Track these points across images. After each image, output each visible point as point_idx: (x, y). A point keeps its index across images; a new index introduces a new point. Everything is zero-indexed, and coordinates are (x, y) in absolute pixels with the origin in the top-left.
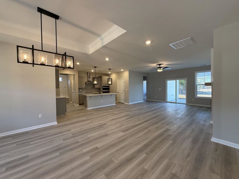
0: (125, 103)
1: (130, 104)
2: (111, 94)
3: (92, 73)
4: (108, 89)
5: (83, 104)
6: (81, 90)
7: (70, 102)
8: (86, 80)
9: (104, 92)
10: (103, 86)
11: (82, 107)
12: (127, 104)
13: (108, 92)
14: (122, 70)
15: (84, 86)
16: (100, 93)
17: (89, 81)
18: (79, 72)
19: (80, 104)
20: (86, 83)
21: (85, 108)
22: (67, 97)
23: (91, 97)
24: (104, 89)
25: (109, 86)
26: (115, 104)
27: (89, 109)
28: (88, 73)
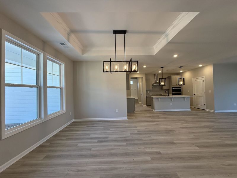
0: (206, 110)
1: (216, 112)
2: (183, 96)
3: (160, 74)
4: (180, 90)
5: (150, 106)
6: (148, 92)
7: (139, 103)
8: (153, 82)
9: (173, 94)
10: (173, 88)
11: (149, 108)
12: (212, 111)
13: (180, 94)
14: (201, 66)
15: (151, 88)
16: (168, 95)
17: (156, 83)
18: (147, 75)
19: (147, 106)
20: (153, 85)
21: (152, 109)
22: (136, 98)
23: (158, 98)
24: (173, 91)
25: (180, 88)
26: (190, 110)
27: (156, 111)
28: (155, 75)
